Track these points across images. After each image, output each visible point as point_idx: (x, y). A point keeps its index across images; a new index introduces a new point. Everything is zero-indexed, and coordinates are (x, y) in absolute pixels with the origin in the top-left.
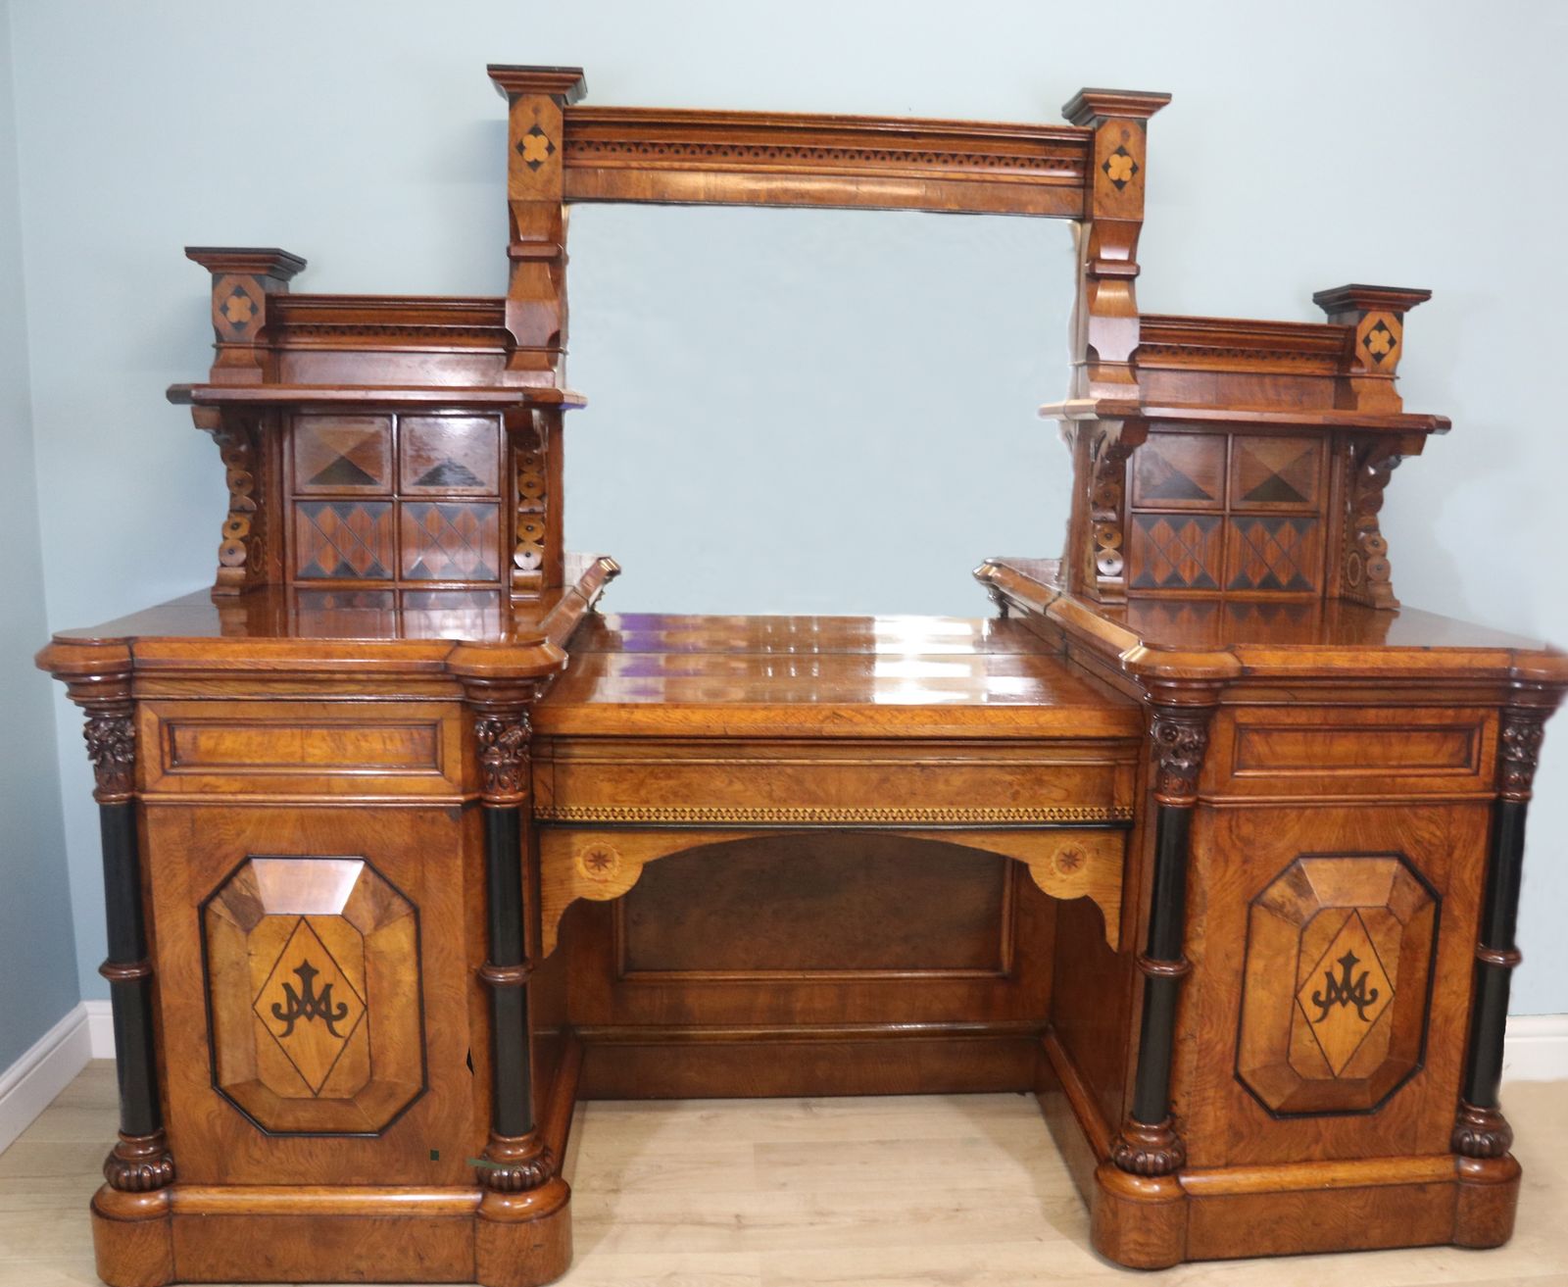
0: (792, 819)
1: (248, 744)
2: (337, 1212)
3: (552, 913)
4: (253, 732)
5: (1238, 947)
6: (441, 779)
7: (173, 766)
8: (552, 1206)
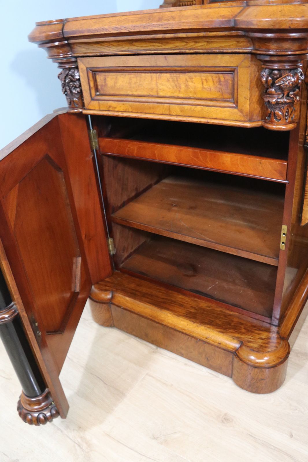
1: (130, 83)
7: (96, 95)
8: (277, 362)
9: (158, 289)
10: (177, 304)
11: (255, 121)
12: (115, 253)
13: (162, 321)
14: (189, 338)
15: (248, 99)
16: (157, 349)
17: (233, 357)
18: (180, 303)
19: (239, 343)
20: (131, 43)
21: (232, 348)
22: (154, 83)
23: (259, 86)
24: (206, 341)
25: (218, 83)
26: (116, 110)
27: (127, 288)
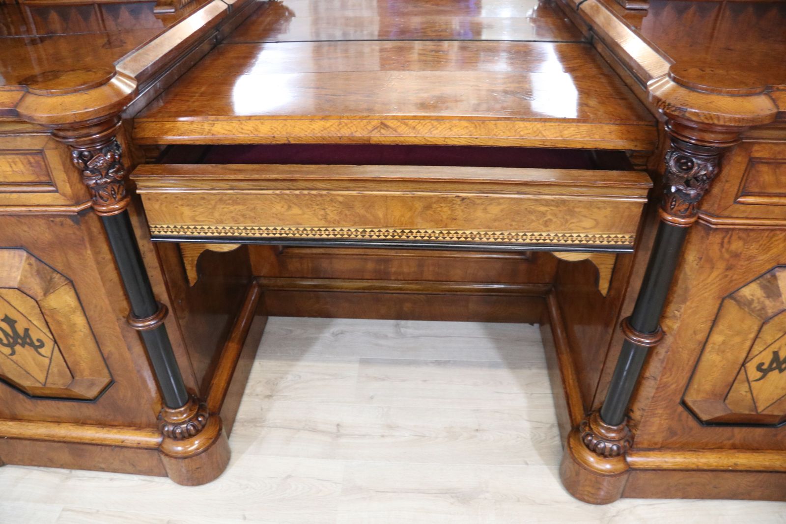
0: (346, 236)
2: (79, 441)
3: (190, 259)
5: (706, 327)
6: (58, 194)
8: (207, 445)
11: (83, 203)
14: (101, 448)
15: (66, 182)
16: (71, 472)
17: (159, 454)
19: (161, 436)
23: (72, 168)
24: (123, 445)
25: (29, 165)
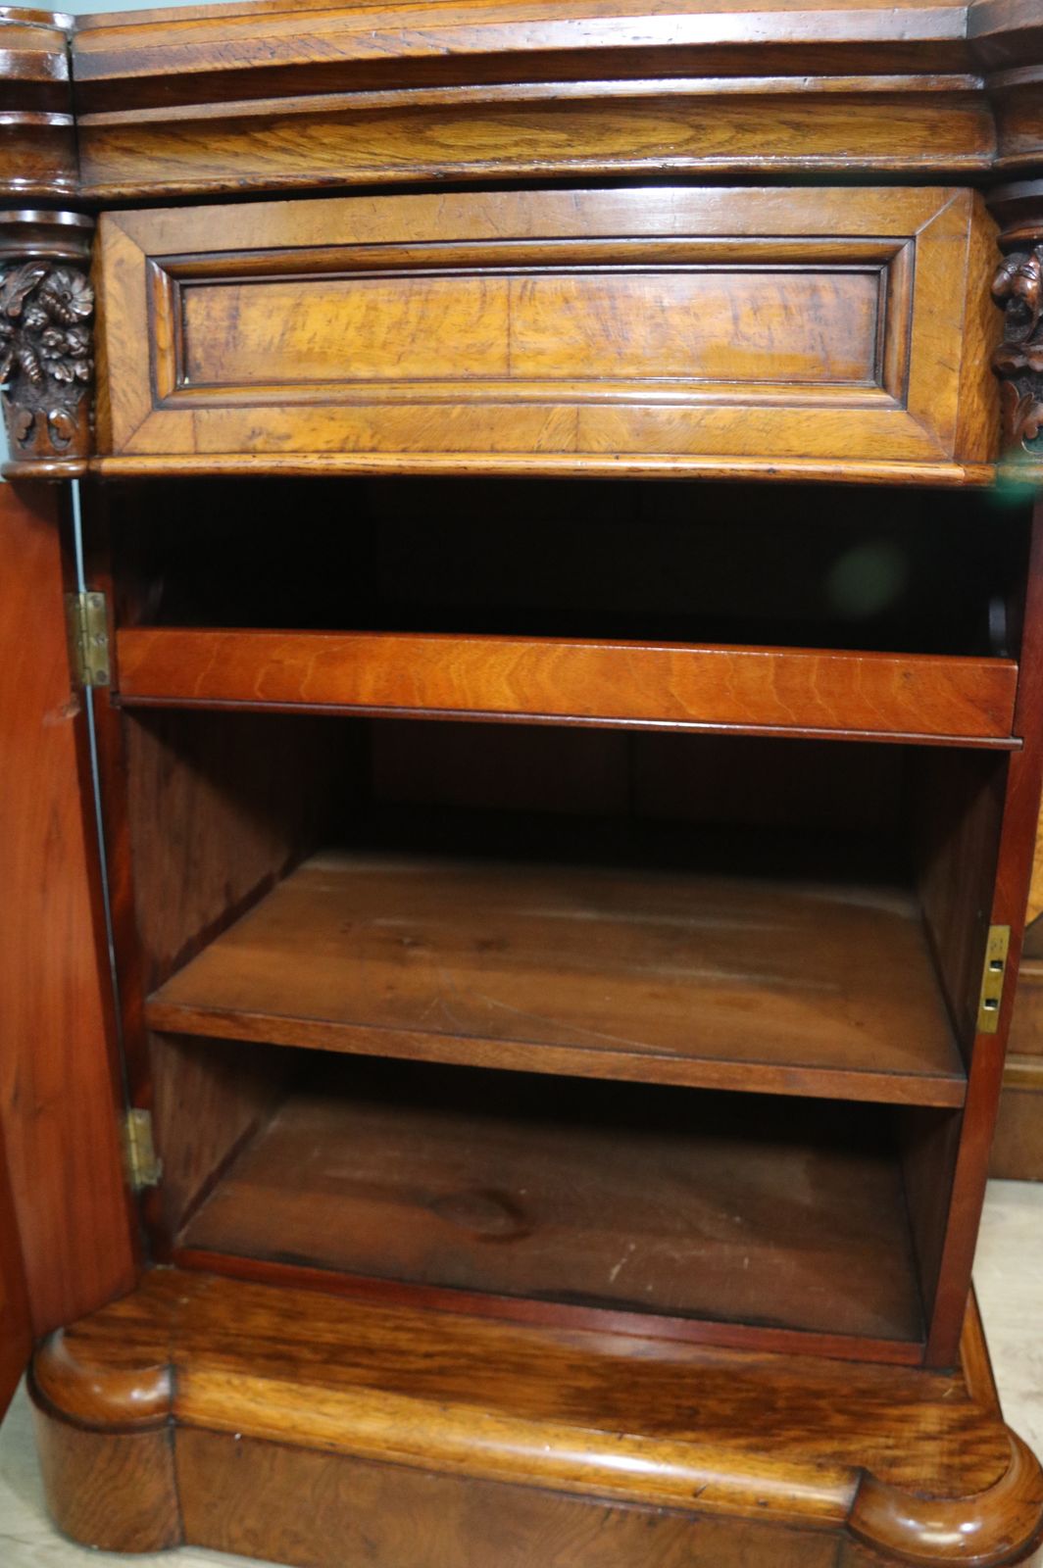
1: (366, 326)
2: (523, 1477)
4: (381, 291)
6: (897, 416)
7: (177, 388)
9: (386, 1318)
10: (503, 1366)
12: (154, 1182)
13: (462, 1460)
15: (953, 370)
18: (514, 1359)
19: (851, 1481)
20: (420, 131)
21: (828, 1512)
22: (495, 318)
23: (986, 322)
24: (696, 1508)
25: (805, 316)
26: (288, 445)
27: (238, 1335)
